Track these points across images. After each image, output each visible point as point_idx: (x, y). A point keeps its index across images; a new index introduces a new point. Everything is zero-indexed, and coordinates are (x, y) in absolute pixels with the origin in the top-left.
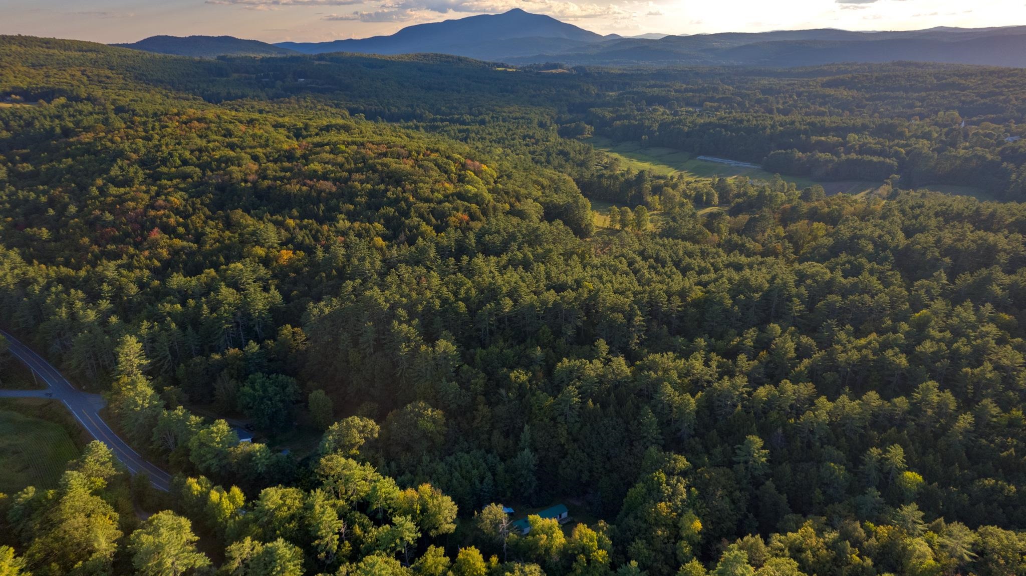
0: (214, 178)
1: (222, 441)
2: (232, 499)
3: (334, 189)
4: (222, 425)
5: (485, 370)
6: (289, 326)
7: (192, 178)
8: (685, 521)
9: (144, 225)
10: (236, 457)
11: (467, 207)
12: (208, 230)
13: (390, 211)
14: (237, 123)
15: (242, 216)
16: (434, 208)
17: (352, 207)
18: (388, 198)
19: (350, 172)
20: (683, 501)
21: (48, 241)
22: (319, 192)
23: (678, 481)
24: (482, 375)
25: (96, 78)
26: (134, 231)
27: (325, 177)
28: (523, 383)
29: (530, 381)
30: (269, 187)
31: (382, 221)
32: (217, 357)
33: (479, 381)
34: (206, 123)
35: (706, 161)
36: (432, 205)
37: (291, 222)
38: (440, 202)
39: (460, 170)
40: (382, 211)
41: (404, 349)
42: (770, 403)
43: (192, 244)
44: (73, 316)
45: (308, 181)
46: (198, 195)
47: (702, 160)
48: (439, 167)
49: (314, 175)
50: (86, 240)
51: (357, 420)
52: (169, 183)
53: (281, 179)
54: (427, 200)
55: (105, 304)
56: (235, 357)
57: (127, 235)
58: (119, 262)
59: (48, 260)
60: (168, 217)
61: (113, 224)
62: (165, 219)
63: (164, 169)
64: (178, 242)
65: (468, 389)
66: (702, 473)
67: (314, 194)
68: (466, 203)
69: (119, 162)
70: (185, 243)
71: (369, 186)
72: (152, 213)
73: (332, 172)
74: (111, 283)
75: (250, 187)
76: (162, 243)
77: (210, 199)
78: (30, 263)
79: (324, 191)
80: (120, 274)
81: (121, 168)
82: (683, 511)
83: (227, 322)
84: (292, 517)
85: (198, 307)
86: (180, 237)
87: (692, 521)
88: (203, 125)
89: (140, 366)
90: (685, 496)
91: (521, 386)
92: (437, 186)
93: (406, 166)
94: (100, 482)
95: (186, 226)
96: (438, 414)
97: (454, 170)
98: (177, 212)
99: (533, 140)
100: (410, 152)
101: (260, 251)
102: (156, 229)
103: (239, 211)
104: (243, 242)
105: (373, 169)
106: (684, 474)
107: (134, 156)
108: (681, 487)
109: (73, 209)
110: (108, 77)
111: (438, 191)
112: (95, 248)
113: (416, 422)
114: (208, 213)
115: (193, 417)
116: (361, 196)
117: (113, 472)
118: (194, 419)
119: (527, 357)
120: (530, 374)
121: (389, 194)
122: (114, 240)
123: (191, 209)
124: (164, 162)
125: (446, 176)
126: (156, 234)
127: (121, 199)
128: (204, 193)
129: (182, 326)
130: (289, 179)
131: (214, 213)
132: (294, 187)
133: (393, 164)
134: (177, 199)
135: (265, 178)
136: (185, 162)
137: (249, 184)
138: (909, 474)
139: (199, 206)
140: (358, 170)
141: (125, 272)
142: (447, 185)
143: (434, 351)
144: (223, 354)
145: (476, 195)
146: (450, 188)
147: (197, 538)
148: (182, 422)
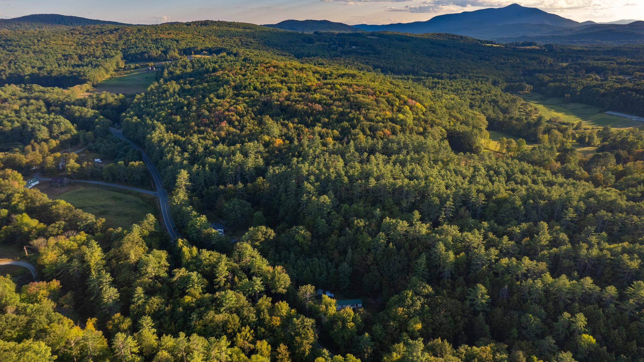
0: (264, 98)
1: (200, 226)
2: (191, 252)
3: (321, 109)
4: (204, 218)
5: (344, 217)
6: (261, 178)
7: (254, 97)
8: (411, 322)
9: (221, 118)
10: (204, 234)
11: (393, 127)
12: (248, 124)
13: (346, 124)
14: (294, 69)
15: (268, 120)
16: (373, 125)
17: (327, 120)
18: (349, 117)
19: (335, 100)
20: (415, 310)
21: (179, 122)
22: (313, 110)
23: (419, 299)
24: (341, 218)
25: (245, 43)
26: (215, 121)
27: (319, 102)
28: (360, 227)
29: (364, 227)
30: (288, 105)
31: (339, 130)
32: (222, 187)
33: (338, 221)
34: (278, 68)
35: (612, 115)
36: (372, 123)
37: (291, 125)
38: (378, 122)
39: (402, 105)
40: (343, 124)
41: (305, 197)
42: (508, 269)
43: (237, 131)
44: (172, 159)
45: (310, 104)
46: (253, 106)
47: (609, 114)
48: (388, 101)
49: (314, 101)
50: (193, 123)
51: (264, 228)
52: (242, 99)
53: (296, 101)
54: (371, 120)
55: (186, 155)
56: (230, 189)
57: (212, 123)
58: (201, 136)
59: (175, 132)
60: (233, 116)
61: (208, 118)
62: (231, 117)
63: (243, 91)
64: (232, 129)
65: (330, 225)
66: (437, 299)
67: (310, 111)
68: (394, 125)
69: (225, 86)
70: (234, 130)
71: (341, 109)
72: (227, 113)
73: (324, 99)
74: (193, 145)
75: (279, 105)
76: (225, 129)
77: (257, 109)
78: (168, 132)
79: (316, 110)
80: (199, 142)
81: (224, 89)
82: (413, 316)
83: (232, 170)
84: (210, 265)
85: (222, 161)
86: (234, 127)
87: (416, 323)
88: (276, 70)
89: (185, 185)
90: (418, 308)
91: (359, 228)
92: (381, 113)
93: (368, 100)
94: (146, 232)
95: (239, 122)
96: (308, 234)
97: (397, 104)
98: (238, 114)
99: (479, 92)
100: (376, 91)
101: (267, 138)
102: (225, 121)
103: (268, 117)
104: (262, 133)
105: (348, 100)
106: (426, 296)
107: (233, 84)
108: (419, 303)
109: (194, 108)
110: (251, 43)
111: (380, 116)
112: (196, 128)
113: (294, 236)
114: (253, 116)
115: (194, 212)
116: (335, 114)
117: (153, 230)
118: (194, 213)
119: (372, 214)
120: (367, 223)
121: (351, 115)
122: (206, 125)
123: (245, 113)
124: (245, 88)
125: (391, 107)
126: (224, 124)
127: (216, 105)
128: (255, 105)
129: (211, 170)
130: (301, 101)
131: (256, 116)
132: (300, 106)
133: (361, 98)
134: (240, 108)
135: (288, 100)
136: (255, 89)
137: (279, 103)
138: (586, 336)
139: (250, 112)
140: (340, 100)
141: (201, 141)
142: (388, 113)
143: (318, 200)
144: (226, 186)
145: (402, 120)
146: (389, 114)
147: (169, 265)
148: (189, 213)
